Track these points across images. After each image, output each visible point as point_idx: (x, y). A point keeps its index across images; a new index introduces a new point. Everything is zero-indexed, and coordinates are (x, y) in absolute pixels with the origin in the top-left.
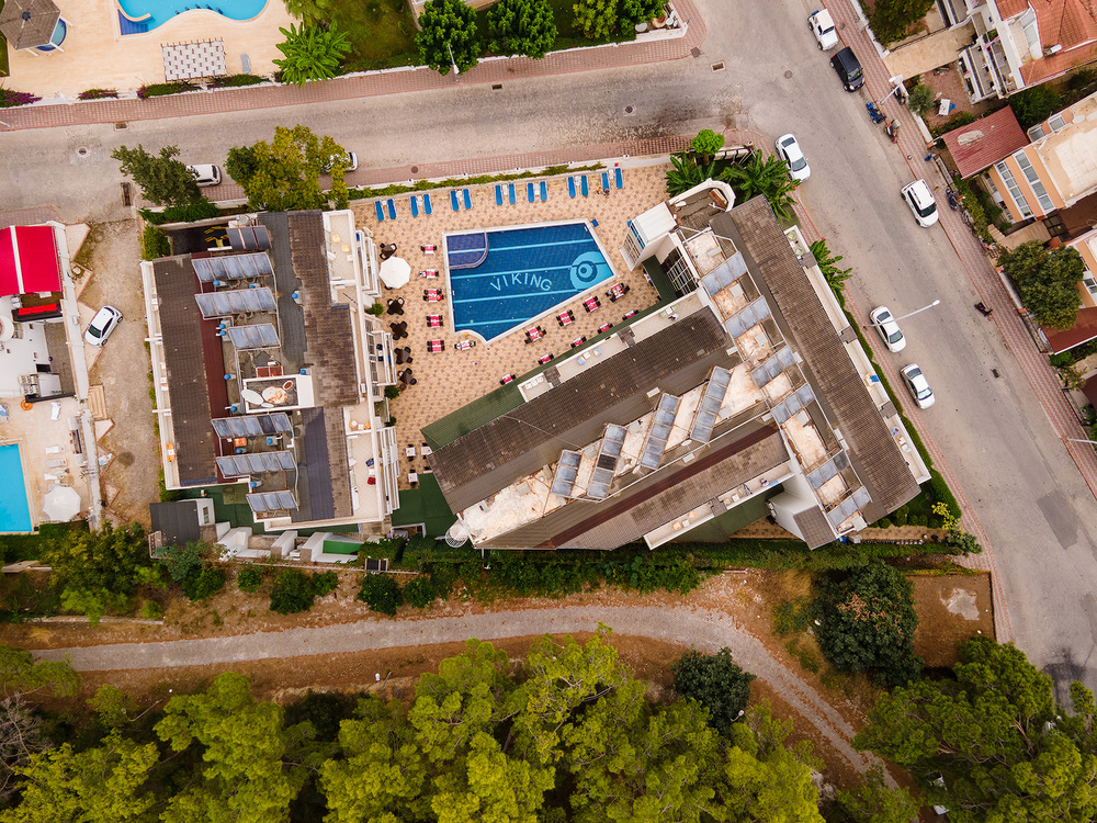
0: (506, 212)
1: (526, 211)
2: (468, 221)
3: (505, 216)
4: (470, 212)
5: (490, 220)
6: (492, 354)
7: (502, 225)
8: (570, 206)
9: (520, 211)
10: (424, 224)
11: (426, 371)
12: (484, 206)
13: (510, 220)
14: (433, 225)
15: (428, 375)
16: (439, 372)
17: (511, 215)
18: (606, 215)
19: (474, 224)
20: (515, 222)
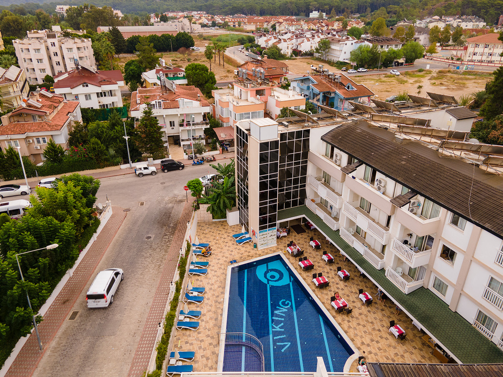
0: (207, 322)
1: (211, 306)
2: (208, 359)
3: (211, 323)
4: (198, 356)
5: (212, 338)
6: (369, 349)
7: (220, 327)
8: (214, 276)
9: (209, 311)
12: (195, 342)
13: (216, 319)
17: (211, 319)
18: (229, 256)
19: (213, 353)
20: (220, 316)
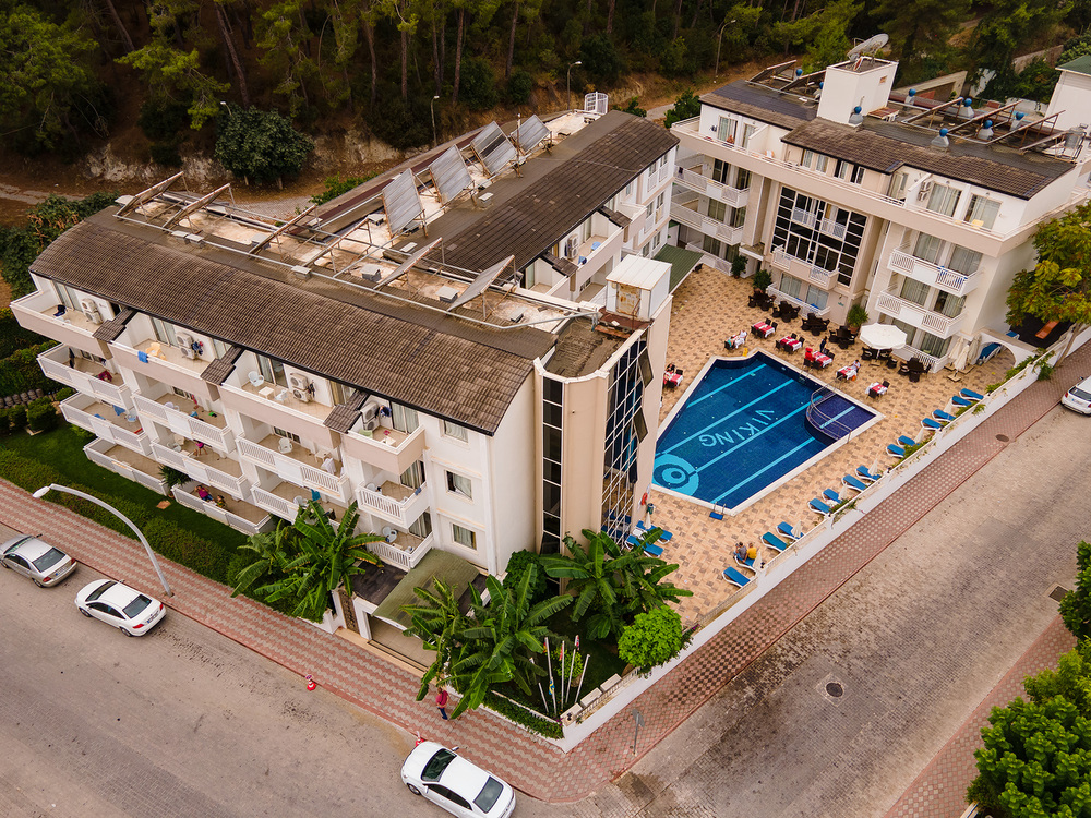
1: (820, 482)
2: (874, 440)
3: (839, 465)
5: (850, 452)
6: (699, 353)
8: (772, 516)
9: (827, 477)
11: (750, 316)
13: (828, 465)
14: (904, 417)
15: (744, 315)
18: (712, 532)
19: (862, 440)
20: (819, 465)
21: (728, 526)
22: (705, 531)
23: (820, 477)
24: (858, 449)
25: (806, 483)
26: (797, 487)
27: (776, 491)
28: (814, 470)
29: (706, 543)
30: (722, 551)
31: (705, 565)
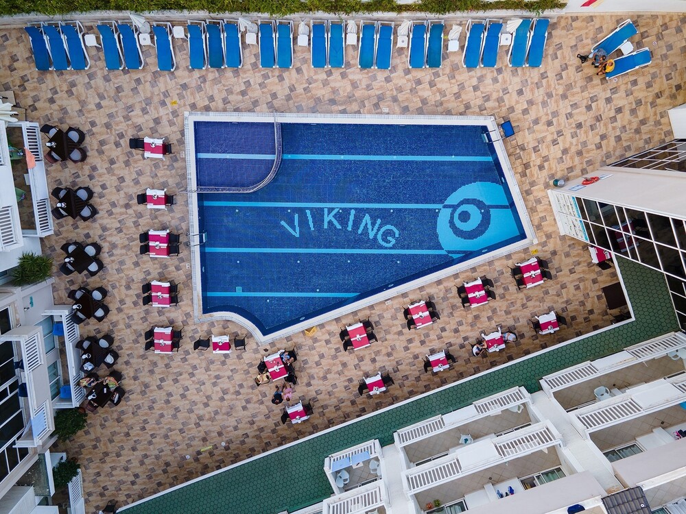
1: (369, 87)
2: (243, 93)
3: (323, 93)
5: (289, 98)
7: (314, 110)
8: (462, 86)
9: (354, 85)
10: (146, 90)
11: (145, 377)
13: (333, 102)
14: (166, 94)
15: (146, 386)
16: (169, 382)
17: (334, 91)
18: (533, 115)
19: (256, 103)
20: (341, 108)
21: (512, 109)
22: (536, 122)
23: (358, 94)
24: (274, 96)
25: (381, 98)
26: (395, 99)
27: (420, 111)
28: (355, 107)
29: (552, 107)
30: (549, 86)
31: (580, 83)
